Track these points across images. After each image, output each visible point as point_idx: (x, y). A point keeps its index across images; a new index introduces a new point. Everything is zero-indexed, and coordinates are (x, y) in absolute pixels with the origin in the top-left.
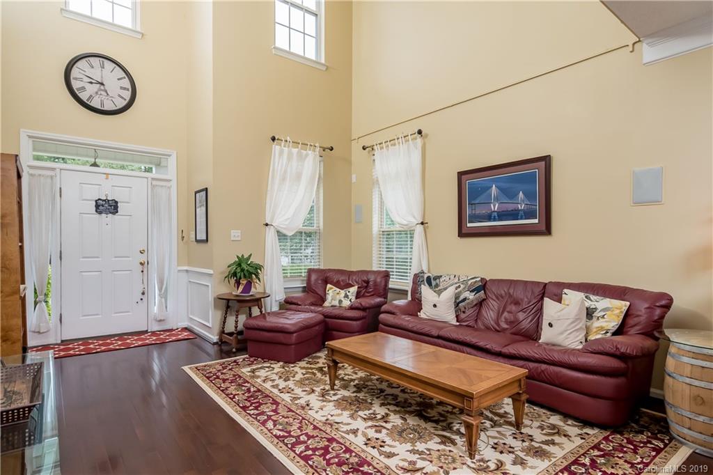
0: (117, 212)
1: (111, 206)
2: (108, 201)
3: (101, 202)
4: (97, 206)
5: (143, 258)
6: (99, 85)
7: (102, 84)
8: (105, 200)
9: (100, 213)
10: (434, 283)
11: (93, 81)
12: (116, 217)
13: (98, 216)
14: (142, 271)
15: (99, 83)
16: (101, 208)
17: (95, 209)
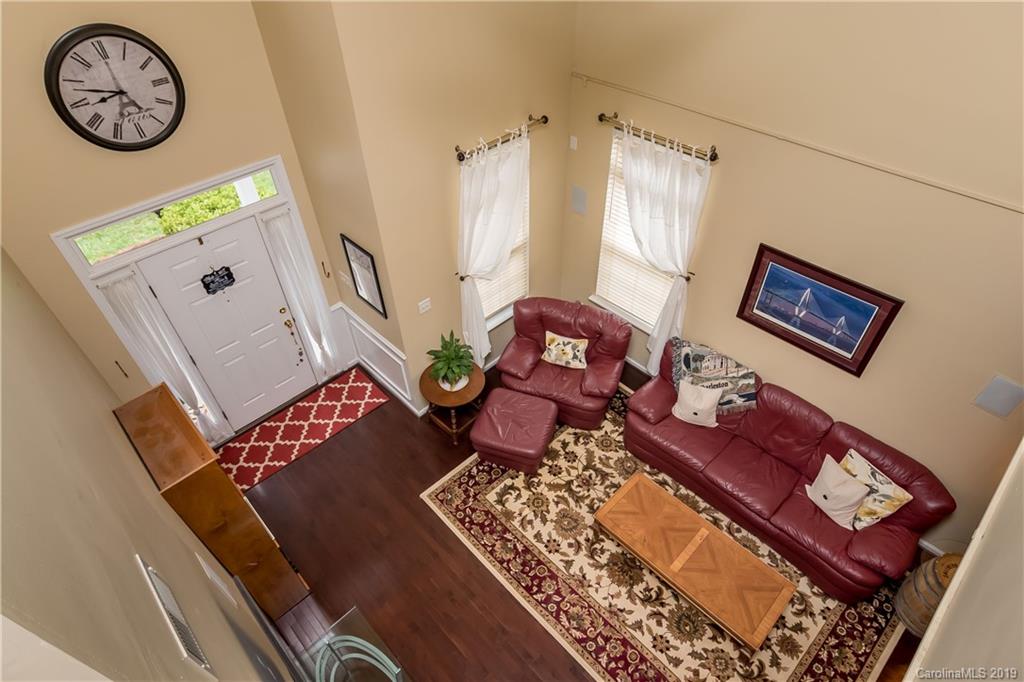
0: (234, 280)
1: (223, 277)
2: (217, 272)
3: (209, 279)
4: (207, 286)
5: (287, 317)
6: (117, 97)
7: (121, 93)
8: (212, 274)
9: (214, 292)
10: (693, 365)
11: (106, 95)
12: (235, 286)
13: (211, 296)
14: (292, 334)
15: (117, 93)
16: (212, 286)
17: (205, 290)
